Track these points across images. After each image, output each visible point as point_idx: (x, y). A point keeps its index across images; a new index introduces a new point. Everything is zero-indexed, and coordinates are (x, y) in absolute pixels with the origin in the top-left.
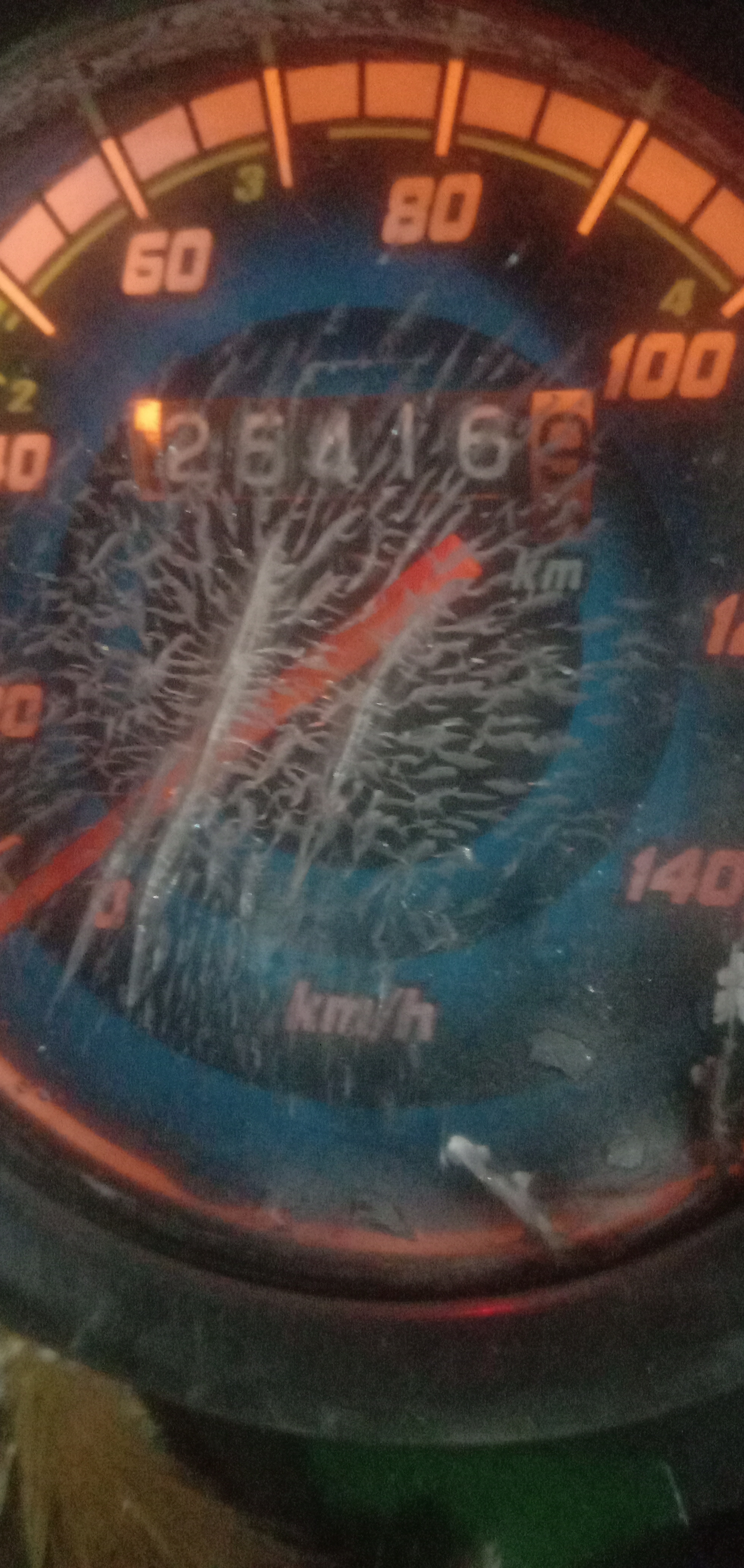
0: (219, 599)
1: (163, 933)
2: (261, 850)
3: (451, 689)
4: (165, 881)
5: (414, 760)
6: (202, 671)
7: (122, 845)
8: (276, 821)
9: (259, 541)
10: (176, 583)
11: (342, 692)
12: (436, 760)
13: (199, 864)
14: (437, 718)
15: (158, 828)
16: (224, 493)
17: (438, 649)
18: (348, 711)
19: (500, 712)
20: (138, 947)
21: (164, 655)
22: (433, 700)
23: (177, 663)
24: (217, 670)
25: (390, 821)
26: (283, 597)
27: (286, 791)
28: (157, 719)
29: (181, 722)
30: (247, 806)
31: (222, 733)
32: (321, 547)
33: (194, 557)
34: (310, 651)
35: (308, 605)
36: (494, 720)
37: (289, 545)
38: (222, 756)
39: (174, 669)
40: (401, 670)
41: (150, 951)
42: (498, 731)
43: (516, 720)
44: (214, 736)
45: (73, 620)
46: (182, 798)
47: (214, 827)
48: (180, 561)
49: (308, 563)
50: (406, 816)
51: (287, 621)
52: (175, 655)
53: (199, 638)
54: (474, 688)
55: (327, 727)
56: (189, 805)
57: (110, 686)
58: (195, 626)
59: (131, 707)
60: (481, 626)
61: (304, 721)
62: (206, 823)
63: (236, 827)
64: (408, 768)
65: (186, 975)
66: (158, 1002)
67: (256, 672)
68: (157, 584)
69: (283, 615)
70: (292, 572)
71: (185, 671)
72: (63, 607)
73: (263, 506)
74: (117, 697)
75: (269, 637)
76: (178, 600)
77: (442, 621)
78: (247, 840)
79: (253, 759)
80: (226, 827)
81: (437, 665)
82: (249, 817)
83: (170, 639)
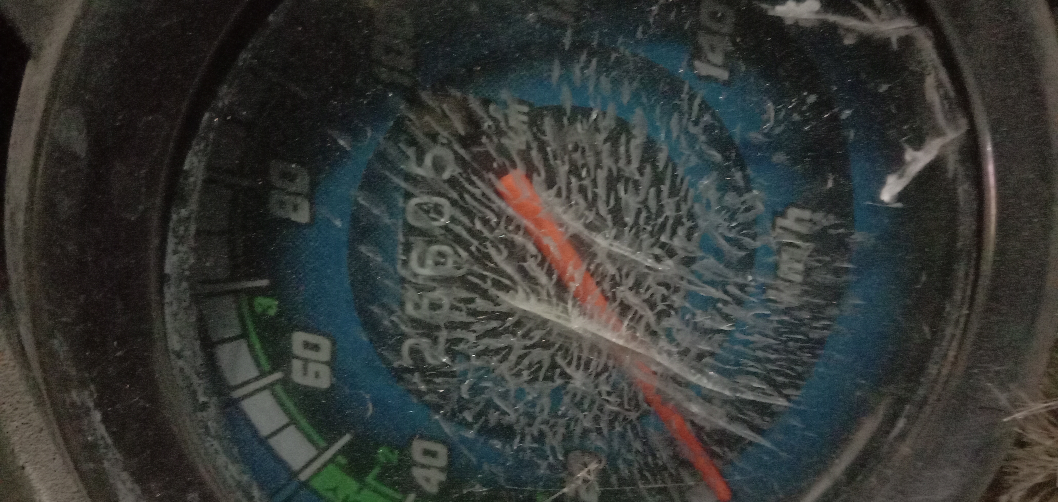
0: (537, 335)
1: (742, 380)
2: (694, 315)
3: (601, 191)
4: (709, 378)
5: (644, 214)
6: (580, 348)
7: (686, 404)
8: (676, 306)
9: (503, 308)
10: (526, 362)
11: (598, 261)
12: (644, 202)
13: (701, 356)
14: (618, 199)
15: (676, 380)
16: (473, 328)
17: (576, 197)
18: (611, 256)
19: (617, 161)
20: (749, 396)
21: (568, 371)
22: (608, 203)
23: (575, 363)
24: (580, 338)
25: (681, 231)
26: (538, 294)
27: (658, 297)
28: (608, 378)
29: (611, 363)
30: (666, 323)
31: (620, 337)
32: (509, 269)
33: (509, 348)
34: (572, 279)
35: (543, 279)
36: (622, 163)
37: (507, 289)
38: (634, 338)
39: (578, 367)
40: (588, 221)
41: (754, 389)
42: (629, 162)
43: (622, 149)
44: (621, 342)
45: (543, 427)
46: (659, 364)
47: (678, 345)
48: (513, 358)
49: (517, 277)
50: (678, 222)
51: (552, 292)
52: (569, 364)
53: (560, 348)
54: (602, 175)
55: (619, 270)
56: (663, 359)
57: (586, 406)
58: (552, 351)
59: (600, 394)
60: (563, 169)
61: (615, 284)
62: (674, 350)
63: (678, 330)
64: (648, 218)
65: (770, 366)
66: (784, 386)
67: (583, 313)
68: (525, 373)
69: (549, 295)
70: (522, 287)
71: (579, 358)
72: (536, 433)
73: (480, 304)
74: (593, 402)
75: (562, 304)
76: (536, 360)
77: (559, 194)
78: (687, 323)
79: (637, 318)
80: (678, 337)
81: (586, 198)
82: (673, 321)
83: (560, 367)
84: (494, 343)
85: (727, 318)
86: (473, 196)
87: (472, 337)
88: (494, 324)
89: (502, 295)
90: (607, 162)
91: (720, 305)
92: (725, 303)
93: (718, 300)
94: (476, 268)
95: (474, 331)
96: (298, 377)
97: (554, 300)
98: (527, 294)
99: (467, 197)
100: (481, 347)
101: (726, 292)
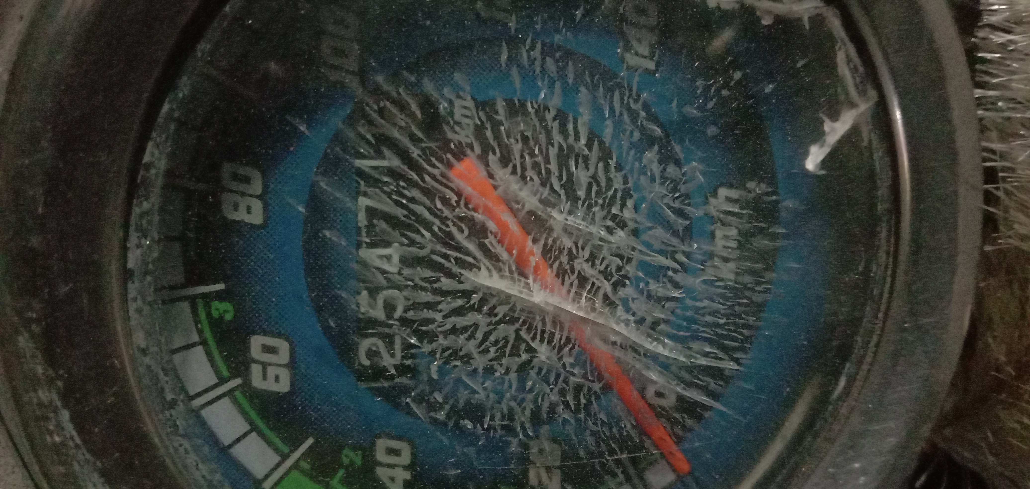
0: (501, 311)
1: (695, 345)
2: (647, 284)
3: (553, 167)
4: (664, 345)
5: (595, 188)
6: (543, 322)
7: (645, 372)
8: (630, 275)
9: (466, 286)
10: (492, 338)
11: (555, 235)
12: (594, 177)
13: (655, 324)
14: (570, 175)
15: (635, 349)
16: (440, 307)
17: (531, 174)
18: (567, 230)
19: (566, 138)
20: (703, 362)
21: (533, 345)
22: (560, 178)
23: (538, 337)
24: (543, 312)
25: (630, 203)
26: (500, 270)
27: (613, 268)
28: (571, 350)
29: (573, 336)
30: (622, 292)
31: (580, 308)
32: (471, 247)
33: (476, 326)
34: (531, 253)
35: (505, 256)
36: (571, 140)
37: (470, 267)
38: (594, 309)
39: (542, 341)
40: (543, 197)
41: (706, 355)
42: (577, 138)
43: (570, 126)
44: (581, 314)
45: (513, 404)
46: (618, 333)
47: (634, 314)
48: (479, 335)
49: (479, 254)
50: (627, 194)
51: (514, 268)
52: (533, 339)
53: (524, 322)
54: (553, 152)
55: (576, 244)
56: (621, 328)
57: (552, 379)
58: (517, 325)
59: (564, 366)
60: (517, 148)
61: (572, 257)
62: (631, 318)
63: (633, 300)
64: (598, 193)
65: (719, 331)
66: (735, 349)
67: (544, 287)
68: (492, 350)
69: (511, 272)
70: (485, 265)
71: (543, 332)
72: (505, 411)
73: (446, 283)
74: (558, 376)
75: (523, 279)
76: (502, 336)
77: (514, 172)
78: (642, 292)
79: (594, 290)
80: (633, 306)
81: (539, 173)
82: (628, 291)
83: (525, 341)
84: (460, 321)
85: (677, 286)
86: (433, 177)
87: (438, 317)
88: (460, 302)
89: (466, 273)
90: (557, 138)
91: (670, 273)
92: (675, 271)
93: (668, 268)
94: (439, 248)
95: (441, 311)
96: (257, 382)
97: (516, 275)
98: (490, 271)
99: (427, 178)
100: (448, 326)
101: (676, 261)
